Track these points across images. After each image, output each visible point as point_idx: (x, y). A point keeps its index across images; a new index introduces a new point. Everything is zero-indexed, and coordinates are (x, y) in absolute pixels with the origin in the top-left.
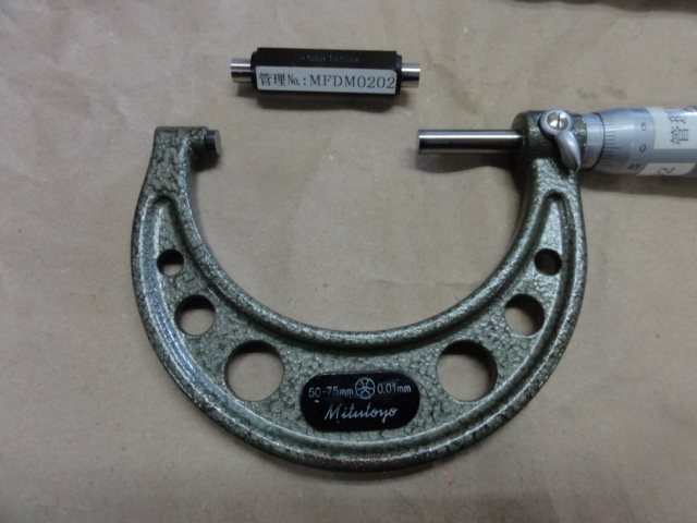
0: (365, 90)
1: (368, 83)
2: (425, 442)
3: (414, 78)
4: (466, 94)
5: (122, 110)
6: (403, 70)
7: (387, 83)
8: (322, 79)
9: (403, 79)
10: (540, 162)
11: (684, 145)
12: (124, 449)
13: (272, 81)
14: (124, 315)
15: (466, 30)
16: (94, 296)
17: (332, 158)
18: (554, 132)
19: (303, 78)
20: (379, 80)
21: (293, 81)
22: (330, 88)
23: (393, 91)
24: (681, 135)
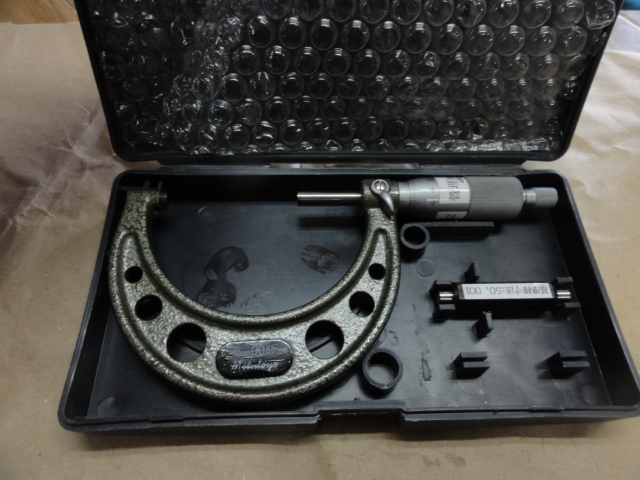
2: (296, 383)
10: (372, 210)
11: (457, 201)
18: (379, 192)
24: (455, 195)
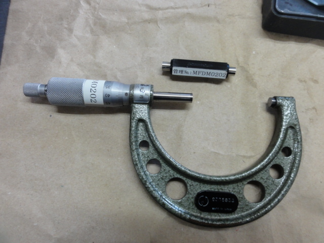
0: (214, 77)
1: (215, 75)
3: (234, 73)
4: (252, 79)
5: (119, 78)
6: (230, 70)
7: (223, 75)
8: (198, 72)
9: (229, 73)
12: (120, 208)
13: (178, 72)
14: (119, 158)
15: (254, 52)
16: (108, 150)
17: (198, 102)
19: (190, 72)
20: (220, 74)
21: (186, 72)
22: (200, 75)
23: (225, 78)
